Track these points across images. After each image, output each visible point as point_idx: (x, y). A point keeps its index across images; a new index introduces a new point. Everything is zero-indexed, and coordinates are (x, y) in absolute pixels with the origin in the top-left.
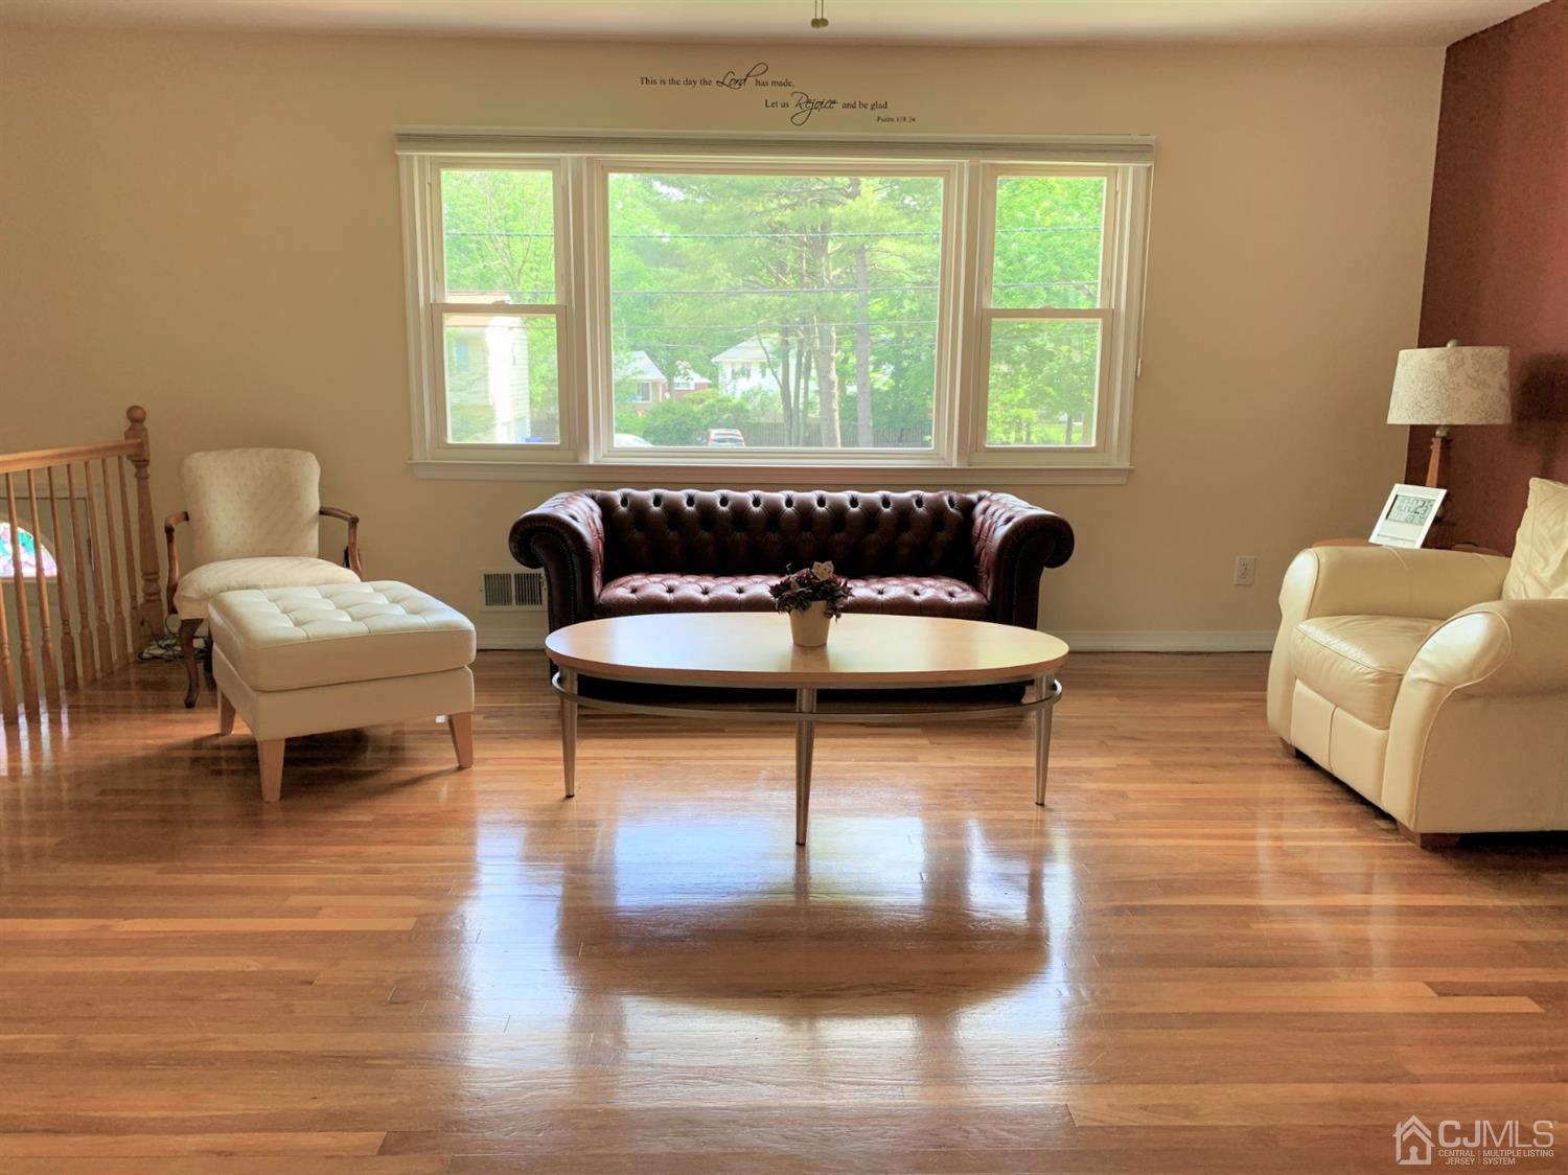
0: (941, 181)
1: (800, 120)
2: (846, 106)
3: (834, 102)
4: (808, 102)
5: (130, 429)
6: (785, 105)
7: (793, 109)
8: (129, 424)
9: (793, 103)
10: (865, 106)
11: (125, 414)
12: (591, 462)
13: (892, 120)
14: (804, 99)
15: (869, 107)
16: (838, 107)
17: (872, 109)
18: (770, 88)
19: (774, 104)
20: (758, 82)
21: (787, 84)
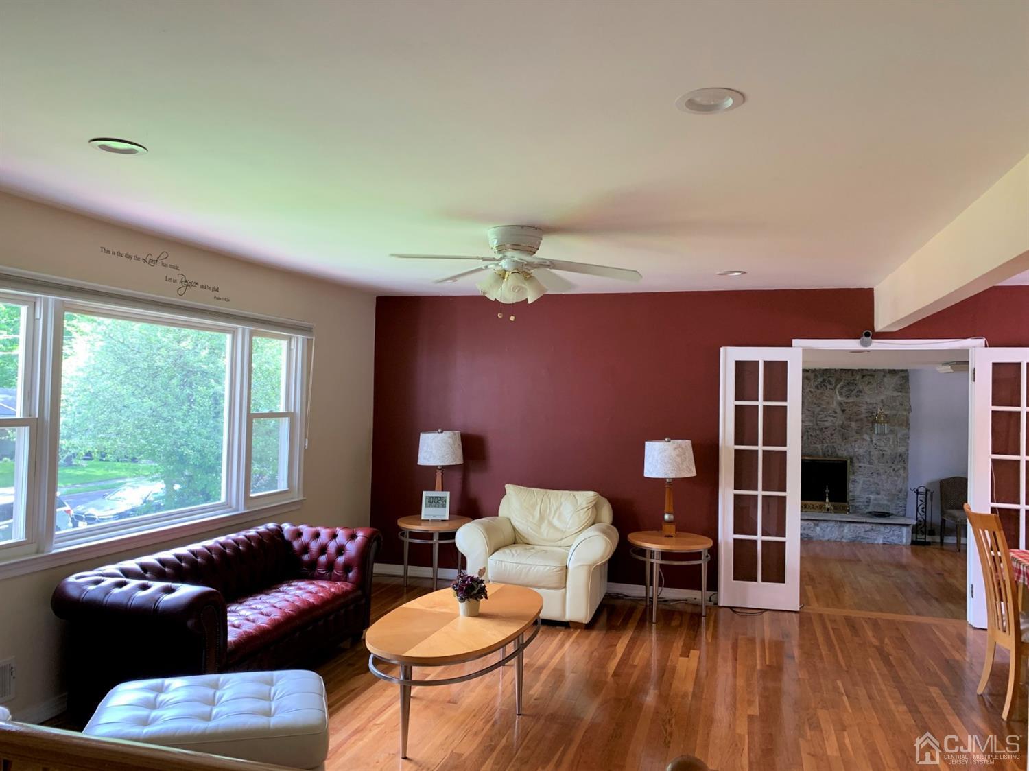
0: (229, 336)
1: (181, 291)
2: (202, 287)
3: (196, 284)
4: (186, 281)
6: (175, 281)
7: (178, 285)
9: (178, 281)
10: (209, 288)
12: (54, 551)
13: (220, 299)
14: (184, 280)
15: (211, 289)
16: (198, 286)
17: (213, 291)
18: (168, 269)
19: (170, 280)
20: (163, 264)
21: (176, 268)
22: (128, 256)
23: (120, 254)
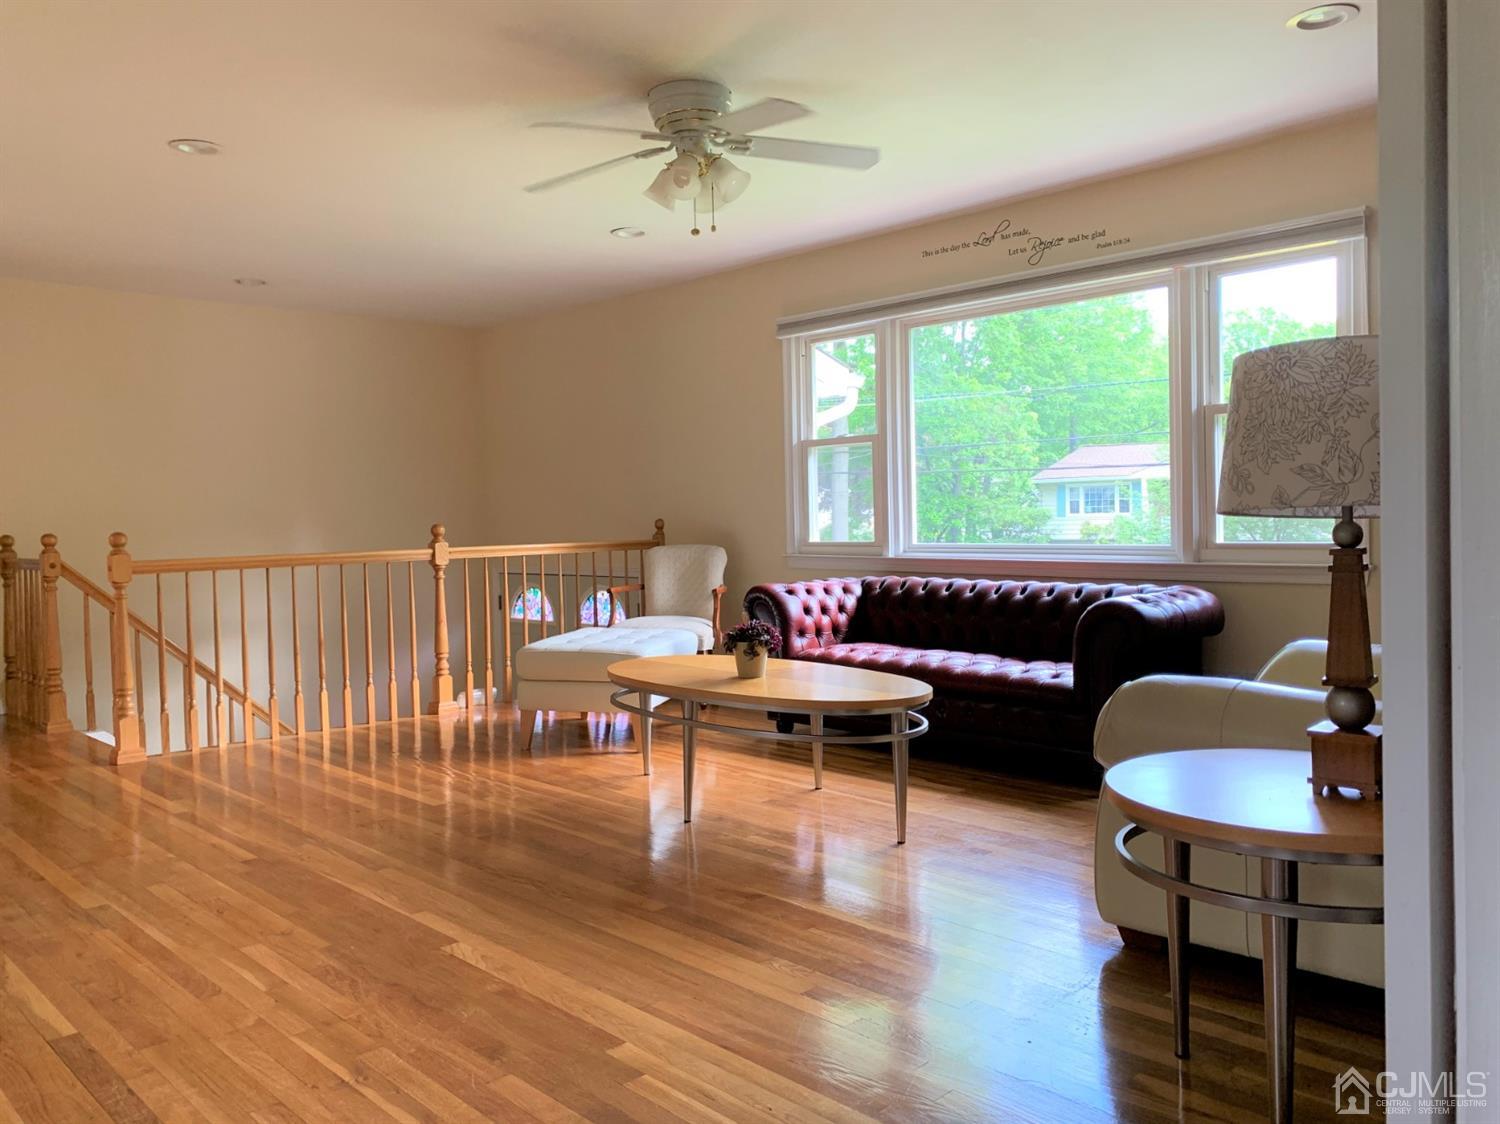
1: (1036, 260)
2: (1070, 241)
3: (1062, 239)
4: (1041, 243)
5: (657, 533)
6: (1023, 250)
7: (1030, 253)
8: (656, 530)
9: (1029, 247)
10: (1086, 237)
11: (654, 524)
12: (891, 555)
13: (1110, 244)
14: (1038, 242)
15: (1090, 237)
16: (1064, 243)
17: (1093, 238)
18: (1012, 239)
19: (1016, 252)
20: (1002, 236)
21: (1025, 232)
22: (954, 248)
23: (945, 250)
